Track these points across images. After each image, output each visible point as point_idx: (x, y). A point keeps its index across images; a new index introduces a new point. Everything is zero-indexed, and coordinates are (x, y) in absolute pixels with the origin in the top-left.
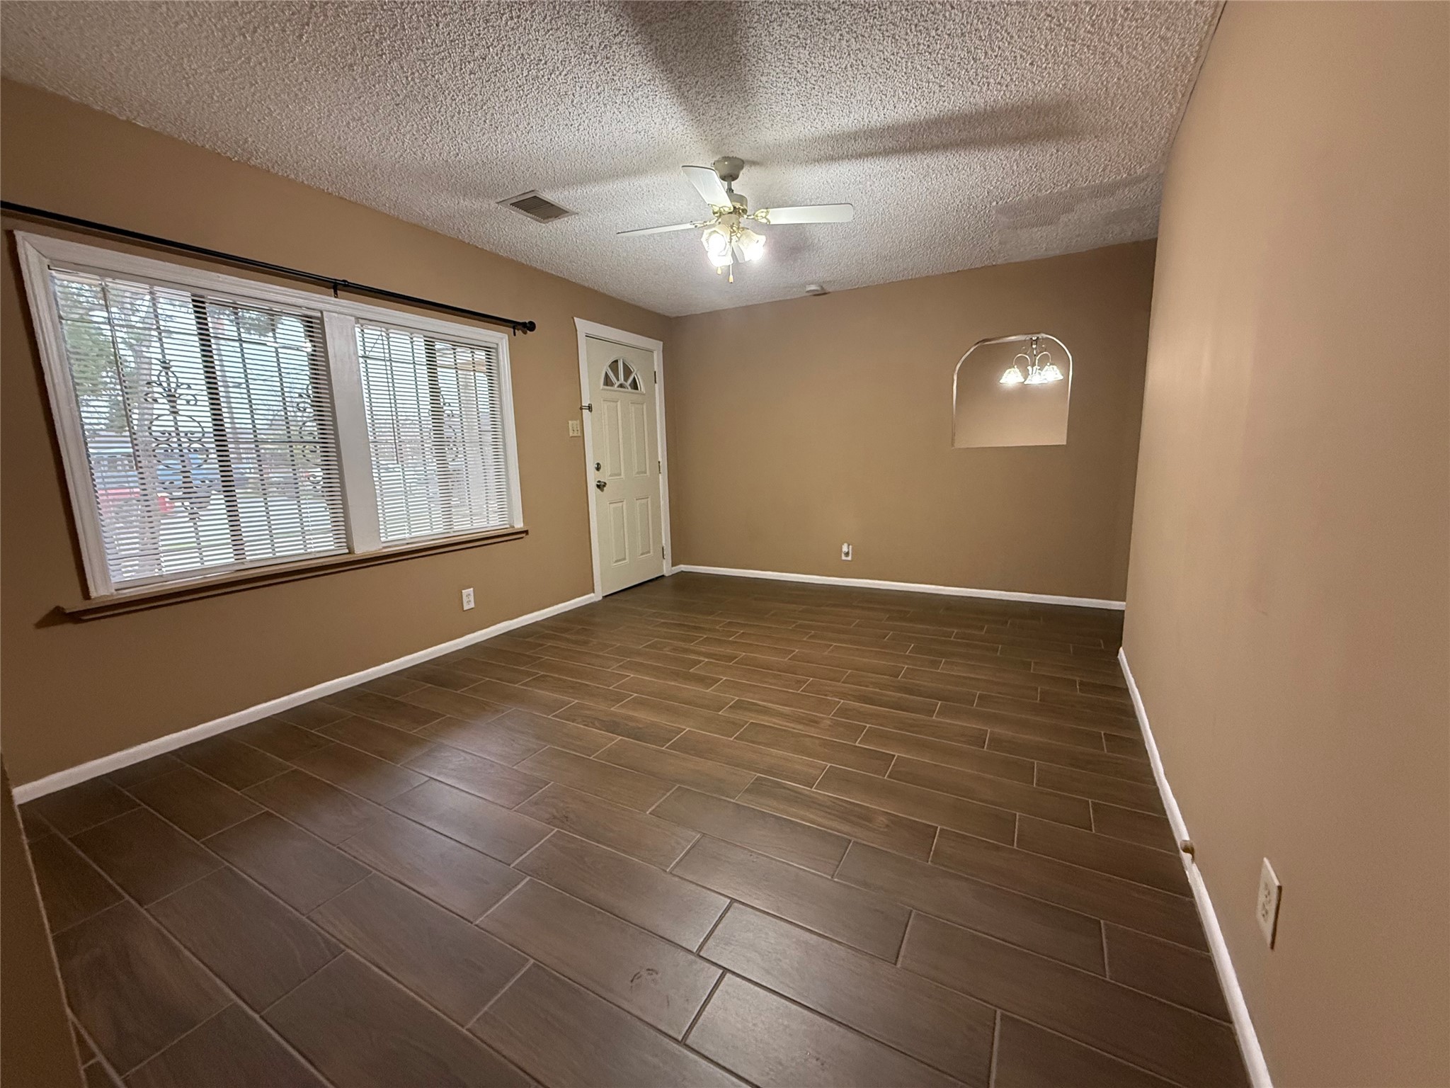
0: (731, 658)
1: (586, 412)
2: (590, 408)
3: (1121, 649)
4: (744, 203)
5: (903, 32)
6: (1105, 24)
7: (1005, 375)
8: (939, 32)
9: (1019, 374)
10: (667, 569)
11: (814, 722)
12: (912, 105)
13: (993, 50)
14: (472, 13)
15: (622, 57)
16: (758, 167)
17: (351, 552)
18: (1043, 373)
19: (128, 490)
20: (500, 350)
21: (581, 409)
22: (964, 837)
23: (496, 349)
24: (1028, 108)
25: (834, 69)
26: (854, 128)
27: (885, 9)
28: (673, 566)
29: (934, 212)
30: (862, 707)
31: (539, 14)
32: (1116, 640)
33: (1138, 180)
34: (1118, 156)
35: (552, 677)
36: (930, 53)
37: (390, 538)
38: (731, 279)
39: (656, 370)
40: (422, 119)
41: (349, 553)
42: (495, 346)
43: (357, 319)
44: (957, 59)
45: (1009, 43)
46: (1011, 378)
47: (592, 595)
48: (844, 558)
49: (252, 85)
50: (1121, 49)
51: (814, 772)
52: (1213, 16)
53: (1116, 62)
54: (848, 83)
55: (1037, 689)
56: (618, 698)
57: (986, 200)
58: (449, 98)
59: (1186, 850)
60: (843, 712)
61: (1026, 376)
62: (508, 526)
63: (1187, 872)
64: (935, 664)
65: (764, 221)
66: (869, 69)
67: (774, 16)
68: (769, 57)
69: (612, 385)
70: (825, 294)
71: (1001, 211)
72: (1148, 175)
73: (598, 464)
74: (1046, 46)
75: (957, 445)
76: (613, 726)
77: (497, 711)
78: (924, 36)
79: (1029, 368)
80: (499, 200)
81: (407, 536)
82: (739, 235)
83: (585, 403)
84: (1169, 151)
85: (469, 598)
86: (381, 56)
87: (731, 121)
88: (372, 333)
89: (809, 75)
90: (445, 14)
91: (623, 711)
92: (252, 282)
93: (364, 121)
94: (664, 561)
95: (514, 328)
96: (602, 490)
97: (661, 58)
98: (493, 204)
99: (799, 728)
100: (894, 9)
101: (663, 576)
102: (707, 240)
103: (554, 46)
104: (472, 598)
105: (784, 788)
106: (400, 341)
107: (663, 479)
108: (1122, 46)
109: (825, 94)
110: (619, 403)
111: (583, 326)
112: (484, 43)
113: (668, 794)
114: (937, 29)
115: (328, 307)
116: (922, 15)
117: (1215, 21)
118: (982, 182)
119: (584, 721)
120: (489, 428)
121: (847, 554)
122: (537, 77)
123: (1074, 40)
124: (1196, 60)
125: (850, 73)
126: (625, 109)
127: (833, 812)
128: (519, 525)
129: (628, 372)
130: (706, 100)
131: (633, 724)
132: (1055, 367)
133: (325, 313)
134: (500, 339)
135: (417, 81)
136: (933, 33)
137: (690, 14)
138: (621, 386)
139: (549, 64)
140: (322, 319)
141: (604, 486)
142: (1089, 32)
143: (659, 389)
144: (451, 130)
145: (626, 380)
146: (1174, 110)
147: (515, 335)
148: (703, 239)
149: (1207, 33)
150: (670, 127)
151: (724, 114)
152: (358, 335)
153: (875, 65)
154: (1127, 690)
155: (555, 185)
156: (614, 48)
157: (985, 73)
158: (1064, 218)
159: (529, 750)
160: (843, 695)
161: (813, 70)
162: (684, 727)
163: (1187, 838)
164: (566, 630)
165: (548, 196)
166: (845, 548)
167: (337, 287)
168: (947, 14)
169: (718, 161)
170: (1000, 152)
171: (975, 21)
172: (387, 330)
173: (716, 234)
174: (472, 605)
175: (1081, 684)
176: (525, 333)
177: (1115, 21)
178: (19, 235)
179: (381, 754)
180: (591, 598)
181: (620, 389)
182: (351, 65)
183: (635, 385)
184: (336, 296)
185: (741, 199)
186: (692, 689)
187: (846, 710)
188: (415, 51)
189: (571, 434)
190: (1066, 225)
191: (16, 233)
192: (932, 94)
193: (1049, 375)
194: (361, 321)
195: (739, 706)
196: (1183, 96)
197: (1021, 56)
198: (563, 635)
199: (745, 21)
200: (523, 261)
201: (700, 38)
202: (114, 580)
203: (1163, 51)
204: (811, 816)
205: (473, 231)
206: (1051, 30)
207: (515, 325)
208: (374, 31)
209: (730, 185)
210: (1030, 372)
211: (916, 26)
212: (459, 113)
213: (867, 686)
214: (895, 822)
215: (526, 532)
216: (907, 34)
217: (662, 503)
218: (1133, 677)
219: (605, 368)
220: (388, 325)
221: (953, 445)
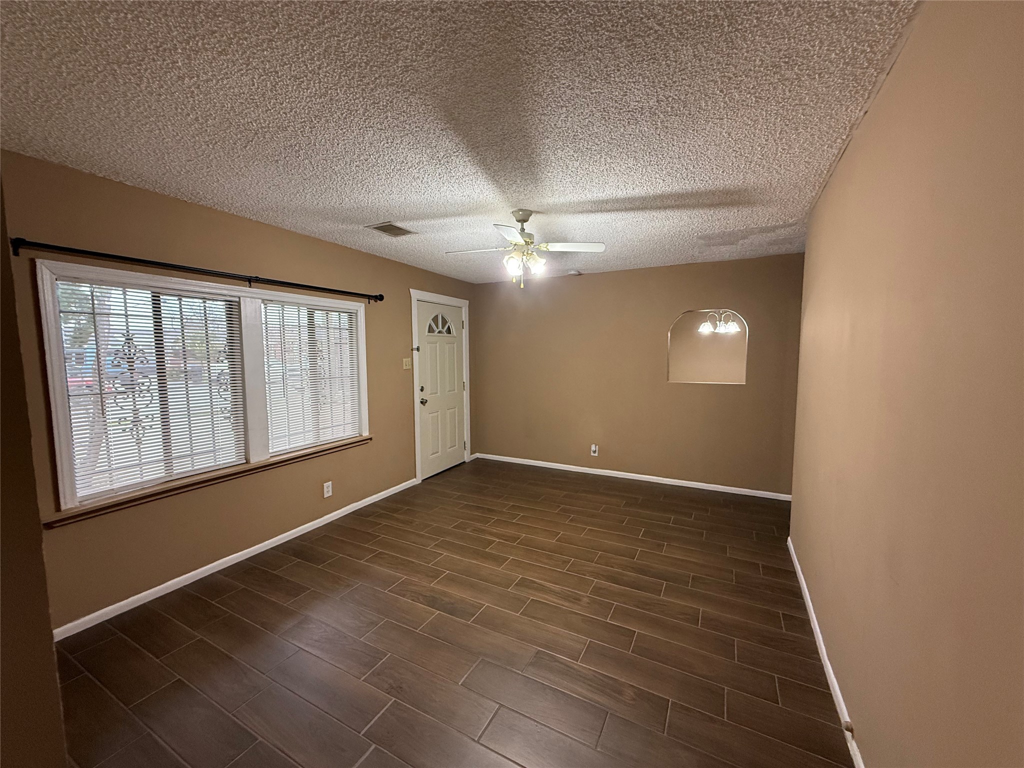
0: (514, 539)
1: (415, 352)
2: (418, 349)
3: (789, 538)
4: (532, 238)
5: (641, 155)
6: (770, 155)
7: (701, 326)
8: (664, 156)
9: (711, 326)
10: (467, 457)
11: (577, 600)
12: (645, 188)
13: (698, 165)
14: (362, 140)
15: (458, 162)
16: (541, 215)
17: (248, 462)
18: (727, 326)
19: (81, 379)
20: (359, 314)
21: (412, 350)
22: (687, 709)
23: (356, 314)
24: (720, 191)
25: (595, 171)
26: (606, 198)
27: (630, 145)
28: (471, 454)
29: (656, 238)
30: (610, 586)
31: (406, 141)
32: (784, 529)
33: (791, 225)
34: (777, 214)
35: (387, 554)
36: (658, 165)
37: (275, 450)
38: (522, 286)
39: (464, 320)
40: (320, 186)
41: (246, 463)
42: (355, 312)
43: (263, 301)
44: (675, 169)
45: (709, 162)
46: (705, 329)
47: (415, 479)
48: (592, 454)
49: (208, 167)
50: (780, 166)
51: (579, 647)
52: (838, 154)
53: (777, 172)
54: (604, 177)
55: (732, 572)
56: (435, 575)
57: (690, 233)
58: (340, 177)
59: (848, 729)
60: (597, 590)
61: (715, 327)
62: (358, 435)
63: (849, 745)
64: (660, 546)
65: (545, 249)
66: (618, 172)
67: (559, 146)
68: (553, 164)
69: (433, 331)
70: (581, 275)
71: (700, 238)
72: (796, 223)
73: (422, 387)
74: (732, 164)
75: (670, 381)
76: (433, 602)
77: (348, 586)
78: (654, 157)
79: (718, 322)
80: (366, 225)
81: (287, 447)
82: (528, 258)
83: (415, 346)
84: (811, 214)
85: (328, 489)
86: (298, 157)
87: (526, 193)
88: (273, 309)
89: (579, 173)
90: (344, 140)
91: (439, 587)
92: (194, 281)
93: (281, 186)
94: (466, 451)
95: (369, 299)
96: (424, 405)
97: (483, 163)
98: (361, 227)
99: (566, 605)
100: (636, 145)
101: (464, 462)
102: (507, 261)
103: (413, 156)
104: (330, 489)
105: (559, 662)
106: (291, 313)
107: (466, 393)
108: (781, 165)
109: (589, 182)
110: (438, 345)
111: (415, 294)
112: (367, 153)
113: (474, 666)
114: (663, 155)
115: (243, 294)
116: (653, 148)
117: (840, 156)
118: (688, 224)
119: (413, 596)
120: (348, 365)
121: (595, 452)
122: (400, 170)
123: (751, 162)
124: (828, 172)
125: (605, 173)
126: (456, 186)
127: (594, 685)
128: (366, 434)
129: (444, 322)
130: (511, 183)
131: (446, 599)
132: (735, 323)
133: (241, 298)
134: (359, 307)
135: (320, 169)
136: (661, 156)
137: (504, 144)
138: (439, 332)
139: (409, 164)
140: (239, 303)
141: (426, 402)
142: (760, 159)
143: (465, 333)
144: (338, 192)
145: (443, 328)
146: (814, 194)
147: (369, 303)
148: (504, 261)
149: (835, 160)
150: (485, 195)
151: (522, 190)
152: (263, 310)
153: (622, 170)
154: (795, 573)
155: (405, 218)
156: (452, 158)
157: (693, 175)
158: (741, 242)
159: (372, 623)
160: (597, 575)
161: (582, 171)
162: (484, 603)
163: (848, 720)
164: (396, 511)
165: (399, 224)
166: (593, 448)
167: (251, 281)
168: (670, 148)
169: (515, 211)
170: (701, 211)
171: (688, 152)
172: (283, 306)
173: (511, 259)
174: (330, 494)
175: (763, 567)
176: (376, 301)
177: (776, 154)
178: (39, 262)
179: (263, 625)
180: (414, 482)
181: (439, 334)
182: (277, 161)
183: (449, 331)
184: (250, 287)
185: (530, 236)
186: (488, 567)
187: (601, 588)
188: (321, 155)
189: (404, 368)
190: (742, 245)
191: (37, 260)
192: (658, 184)
193: (731, 328)
194: (266, 302)
195: (523, 583)
196: (819, 188)
197: (716, 168)
198: (395, 515)
199: (540, 148)
200: (377, 254)
201: (509, 155)
202: (79, 495)
203: (807, 168)
204: (580, 690)
205: (345, 240)
206: (736, 157)
207: (369, 297)
208: (296, 145)
209: (522, 225)
210: (718, 325)
211: (650, 153)
212: (346, 184)
213: (612, 567)
214: (640, 695)
215: (371, 439)
216: (643, 156)
217: (465, 411)
218: (799, 564)
219: (430, 321)
220: (283, 303)
221: (668, 380)
